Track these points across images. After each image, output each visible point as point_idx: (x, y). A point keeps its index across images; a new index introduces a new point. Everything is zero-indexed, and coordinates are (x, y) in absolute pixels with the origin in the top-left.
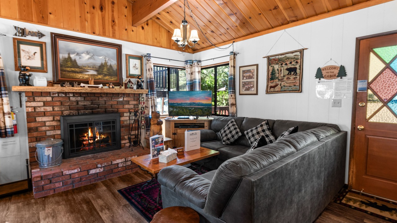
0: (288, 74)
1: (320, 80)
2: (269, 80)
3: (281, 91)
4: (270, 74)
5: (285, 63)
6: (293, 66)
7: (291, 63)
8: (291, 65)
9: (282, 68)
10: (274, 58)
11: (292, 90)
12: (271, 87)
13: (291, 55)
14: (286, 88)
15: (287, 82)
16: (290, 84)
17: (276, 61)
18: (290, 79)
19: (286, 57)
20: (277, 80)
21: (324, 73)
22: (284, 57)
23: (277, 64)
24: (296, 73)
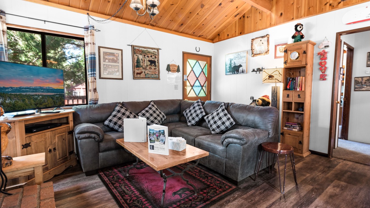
0: (150, 65)
1: (169, 72)
2: (135, 67)
3: (145, 78)
4: (135, 62)
5: (147, 56)
6: (153, 59)
7: (151, 56)
8: (151, 58)
9: (145, 59)
10: (138, 48)
11: (154, 77)
12: (137, 74)
13: (152, 51)
14: (149, 76)
15: (150, 71)
16: (152, 73)
17: (140, 52)
18: (152, 68)
19: (147, 50)
20: (142, 68)
21: (171, 68)
22: (146, 51)
23: (141, 54)
24: (156, 65)
